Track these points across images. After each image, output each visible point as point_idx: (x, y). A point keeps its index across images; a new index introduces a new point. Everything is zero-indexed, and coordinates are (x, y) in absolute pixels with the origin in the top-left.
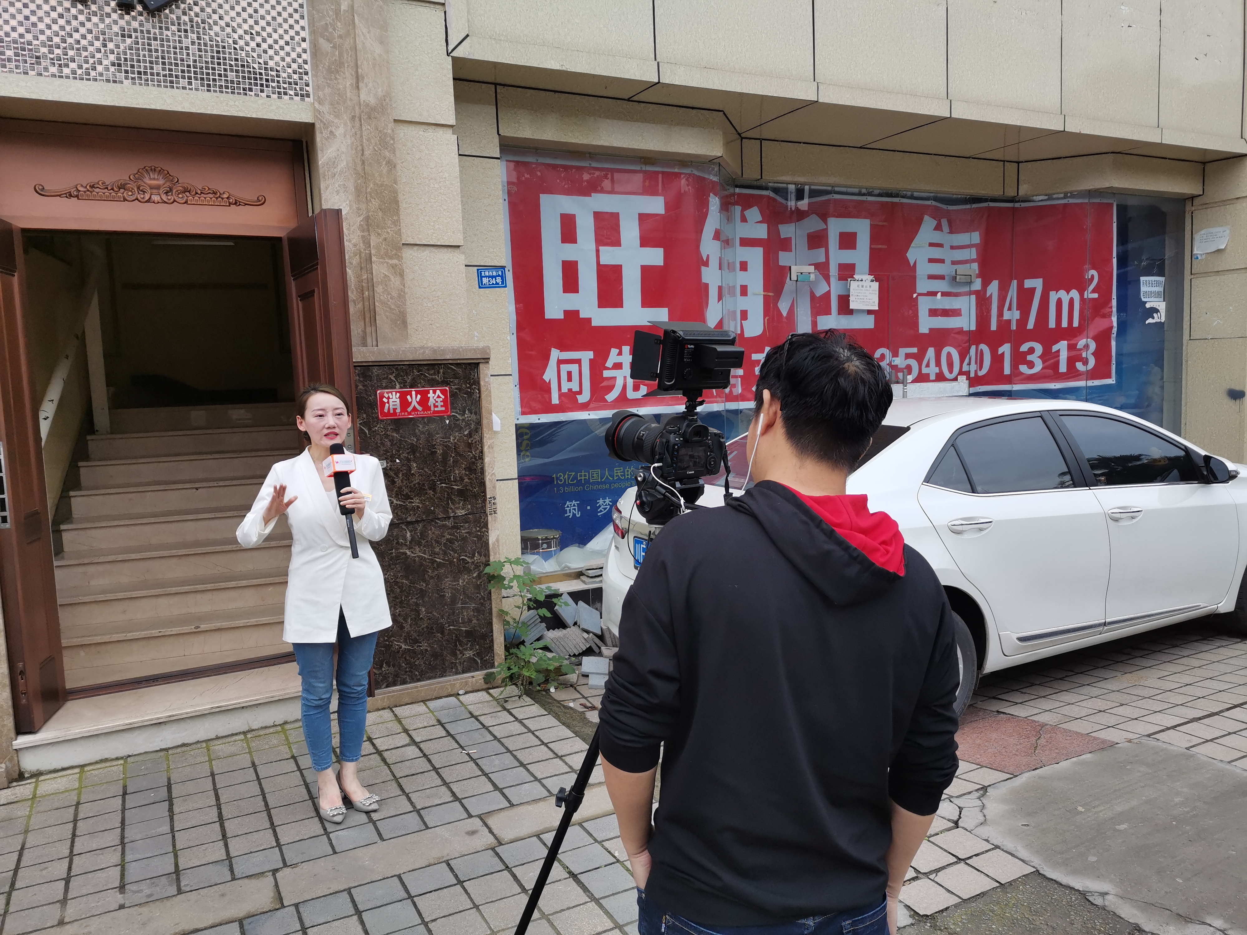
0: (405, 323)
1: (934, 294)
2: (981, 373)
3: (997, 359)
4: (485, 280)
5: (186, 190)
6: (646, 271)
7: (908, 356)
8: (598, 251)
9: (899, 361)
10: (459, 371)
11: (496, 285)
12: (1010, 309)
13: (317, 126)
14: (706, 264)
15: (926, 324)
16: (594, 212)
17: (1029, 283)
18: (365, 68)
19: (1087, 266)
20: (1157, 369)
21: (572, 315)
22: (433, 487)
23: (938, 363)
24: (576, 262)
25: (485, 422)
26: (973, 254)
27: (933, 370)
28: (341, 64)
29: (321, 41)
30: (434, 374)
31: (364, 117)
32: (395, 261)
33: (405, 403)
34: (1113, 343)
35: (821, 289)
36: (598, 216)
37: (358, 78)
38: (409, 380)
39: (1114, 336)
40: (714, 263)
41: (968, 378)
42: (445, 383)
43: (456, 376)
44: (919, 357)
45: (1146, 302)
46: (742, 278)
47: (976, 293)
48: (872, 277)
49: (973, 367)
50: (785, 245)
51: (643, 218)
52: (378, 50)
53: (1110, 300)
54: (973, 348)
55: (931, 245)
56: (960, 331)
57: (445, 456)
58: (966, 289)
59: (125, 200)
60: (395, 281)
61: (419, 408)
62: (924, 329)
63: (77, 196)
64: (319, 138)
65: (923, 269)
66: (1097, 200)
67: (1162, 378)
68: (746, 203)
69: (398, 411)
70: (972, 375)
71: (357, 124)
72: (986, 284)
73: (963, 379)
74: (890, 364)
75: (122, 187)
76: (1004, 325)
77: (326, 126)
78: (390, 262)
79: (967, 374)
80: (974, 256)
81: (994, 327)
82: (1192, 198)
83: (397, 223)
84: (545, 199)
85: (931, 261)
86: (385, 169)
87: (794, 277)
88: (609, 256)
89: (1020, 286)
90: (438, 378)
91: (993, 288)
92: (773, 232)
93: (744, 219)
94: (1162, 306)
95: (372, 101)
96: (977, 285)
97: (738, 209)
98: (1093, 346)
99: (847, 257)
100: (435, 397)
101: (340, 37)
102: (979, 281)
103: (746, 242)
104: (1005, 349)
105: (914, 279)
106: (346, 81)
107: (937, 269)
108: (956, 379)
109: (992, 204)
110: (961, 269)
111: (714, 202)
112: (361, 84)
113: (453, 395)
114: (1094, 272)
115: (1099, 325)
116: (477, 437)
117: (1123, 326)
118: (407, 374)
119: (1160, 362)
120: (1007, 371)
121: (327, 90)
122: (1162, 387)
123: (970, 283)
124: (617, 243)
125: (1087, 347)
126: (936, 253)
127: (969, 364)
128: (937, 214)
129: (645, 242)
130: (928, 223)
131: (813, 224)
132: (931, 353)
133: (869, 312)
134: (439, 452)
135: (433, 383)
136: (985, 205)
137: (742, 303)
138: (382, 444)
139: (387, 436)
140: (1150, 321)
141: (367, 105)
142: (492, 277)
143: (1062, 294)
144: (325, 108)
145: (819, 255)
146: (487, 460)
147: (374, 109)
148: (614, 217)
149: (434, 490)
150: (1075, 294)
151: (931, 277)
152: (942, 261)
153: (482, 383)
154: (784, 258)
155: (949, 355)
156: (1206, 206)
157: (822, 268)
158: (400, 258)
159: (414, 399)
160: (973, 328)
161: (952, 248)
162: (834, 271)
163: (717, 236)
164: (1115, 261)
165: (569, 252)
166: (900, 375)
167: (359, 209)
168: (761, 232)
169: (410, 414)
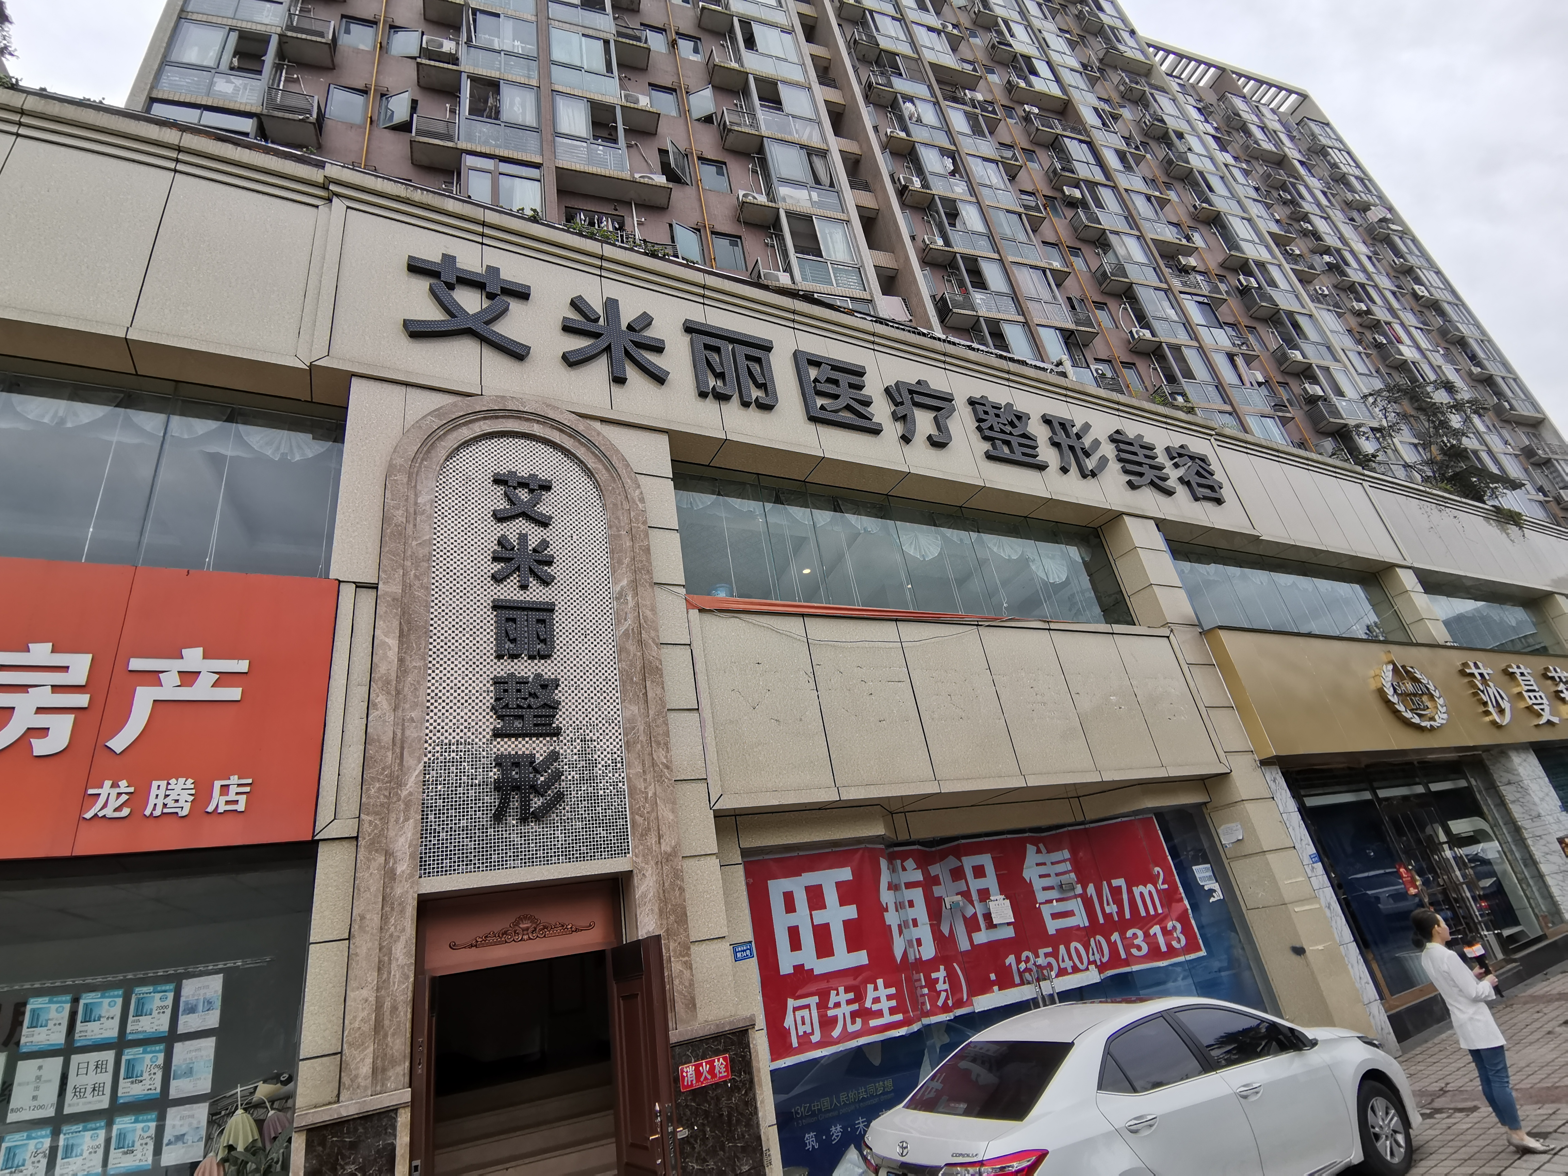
0: (694, 1005)
1: (1051, 901)
2: (1105, 960)
3: (1113, 947)
4: (739, 955)
5: (545, 927)
6: (847, 924)
7: (1047, 955)
8: (811, 915)
9: (1041, 961)
10: (735, 1038)
11: (747, 957)
12: (1108, 904)
13: (635, 872)
14: (887, 910)
15: (1052, 926)
16: (806, 887)
17: (1116, 883)
18: (664, 829)
19: (1151, 866)
20: (1233, 934)
21: (799, 968)
22: (723, 1148)
23: (1071, 958)
24: (797, 926)
25: (756, 1079)
26: (1068, 866)
27: (1068, 964)
28: (649, 829)
29: (637, 817)
30: (718, 1045)
31: (664, 861)
32: (686, 958)
33: (698, 1074)
34: (1193, 922)
35: (969, 912)
36: (808, 889)
37: (660, 837)
38: (700, 1052)
39: (1191, 916)
40: (891, 907)
41: (1097, 966)
42: (726, 1051)
43: (733, 1044)
44: (1055, 954)
45: (1203, 886)
46: (911, 913)
47: (1080, 895)
48: (1003, 897)
49: (1097, 956)
50: (936, 881)
51: (839, 885)
52: (671, 817)
53: (1178, 888)
54: (1092, 940)
55: (1037, 865)
56: (1078, 928)
57: (730, 1115)
58: (1071, 894)
59: (506, 942)
60: (687, 973)
61: (709, 1077)
62: (1051, 931)
63: (476, 946)
64: (636, 880)
65: (1038, 884)
66: (1141, 817)
67: (1240, 941)
68: (904, 857)
69: (694, 1082)
70: (1099, 963)
71: (660, 866)
72: (1084, 888)
73: (1092, 967)
74: (1035, 964)
75: (505, 933)
76: (1108, 917)
77: (640, 871)
78: (684, 959)
79: (1094, 962)
80: (1070, 868)
81: (1102, 921)
82: (1205, 804)
83: (686, 930)
84: (771, 884)
85: (1041, 876)
86: (677, 893)
87: (948, 907)
88: (820, 917)
89: (1110, 885)
90: (721, 1047)
91: (1091, 889)
92: (926, 874)
93: (904, 869)
94: (1216, 886)
95: (669, 850)
96: (1079, 890)
97: (899, 862)
98: (1179, 926)
99: (981, 883)
100: (720, 1063)
101: (648, 812)
102: (1079, 886)
103: (910, 885)
104: (1115, 937)
105: (1032, 893)
106: (652, 839)
107: (1047, 882)
108: (1087, 969)
109: (1070, 828)
110: (1064, 879)
111: (884, 863)
112: (662, 840)
113: (732, 1060)
114: (1157, 869)
115: (1177, 909)
116: (751, 1095)
117: (1194, 907)
118: (699, 1049)
119: (1233, 929)
120: (1123, 956)
121: (641, 847)
122: (1243, 949)
123: (1073, 889)
124: (823, 907)
125: (1174, 927)
126: (1043, 870)
127: (1093, 954)
128: (1035, 842)
129: (843, 903)
130: (1031, 849)
131: (952, 861)
132: (1062, 949)
133: (1009, 924)
134: (725, 1113)
135: (717, 1053)
136: (1065, 829)
137: (915, 933)
138: (684, 1114)
139: (687, 1106)
140: (1212, 900)
141: (666, 853)
142: (744, 951)
143: (1141, 888)
144: (639, 860)
145: (961, 886)
146: (760, 1114)
147: (670, 855)
148: (819, 887)
149: (724, 1151)
150: (1150, 887)
151: (1044, 889)
152: (1048, 875)
153: (751, 1046)
154: (938, 891)
155: (1076, 948)
156: (1217, 809)
157: (966, 895)
158: (689, 955)
159: (705, 1068)
160: (1087, 924)
161: (1052, 863)
162: (975, 896)
163: (891, 887)
164: (1169, 858)
165: (792, 920)
166: (1045, 972)
167: (661, 924)
168: (918, 876)
169: (702, 1083)
